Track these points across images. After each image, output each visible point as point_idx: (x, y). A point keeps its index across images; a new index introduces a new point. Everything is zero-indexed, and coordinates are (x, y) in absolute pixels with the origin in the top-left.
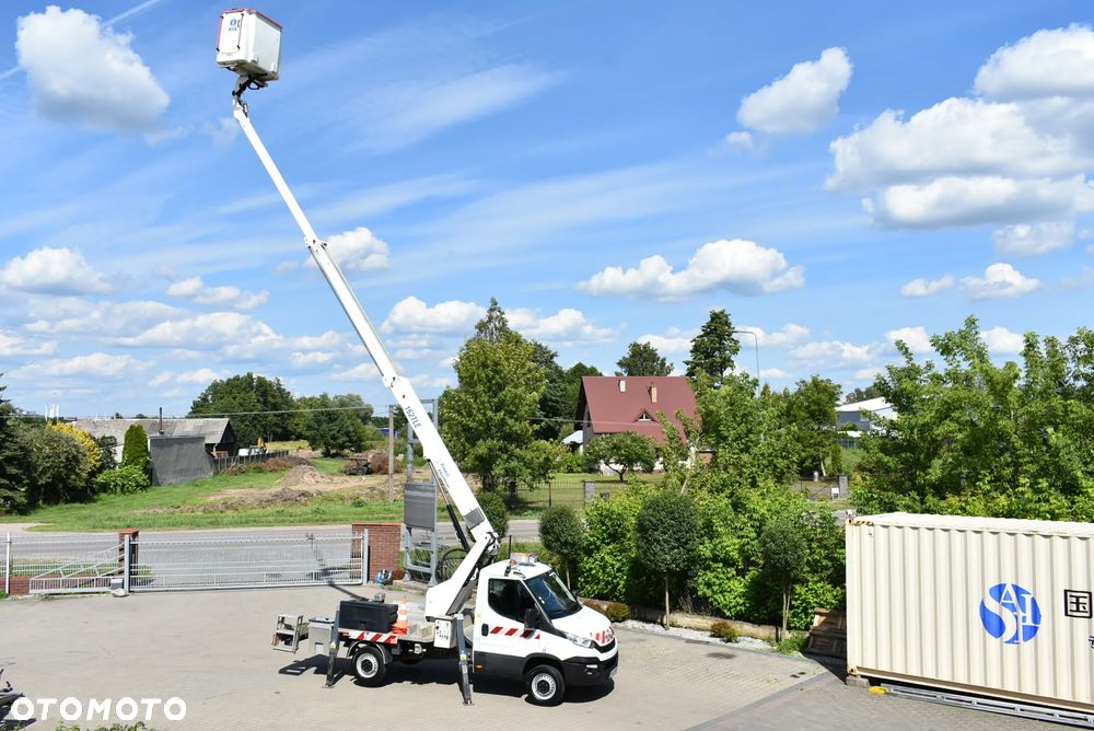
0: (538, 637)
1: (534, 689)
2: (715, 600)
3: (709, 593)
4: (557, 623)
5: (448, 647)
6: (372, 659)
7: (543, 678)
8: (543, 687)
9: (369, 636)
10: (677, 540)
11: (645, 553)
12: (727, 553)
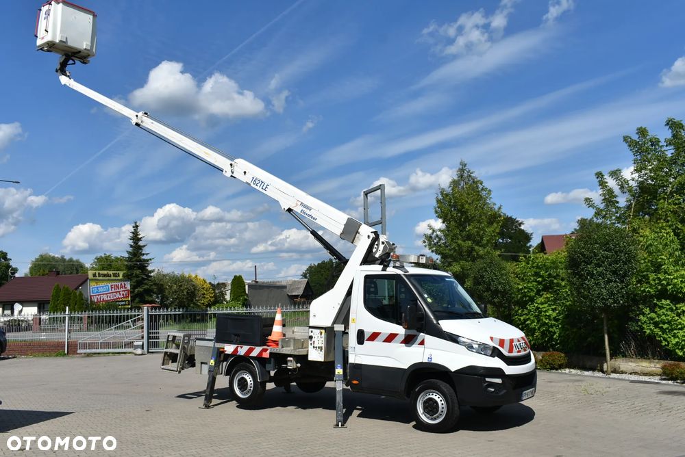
0: (422, 343)
1: (420, 410)
2: (665, 340)
3: (657, 331)
4: (447, 325)
5: (323, 361)
6: (249, 378)
7: (433, 397)
8: (431, 407)
9: (243, 350)
10: (614, 273)
11: (578, 289)
12: (675, 285)
